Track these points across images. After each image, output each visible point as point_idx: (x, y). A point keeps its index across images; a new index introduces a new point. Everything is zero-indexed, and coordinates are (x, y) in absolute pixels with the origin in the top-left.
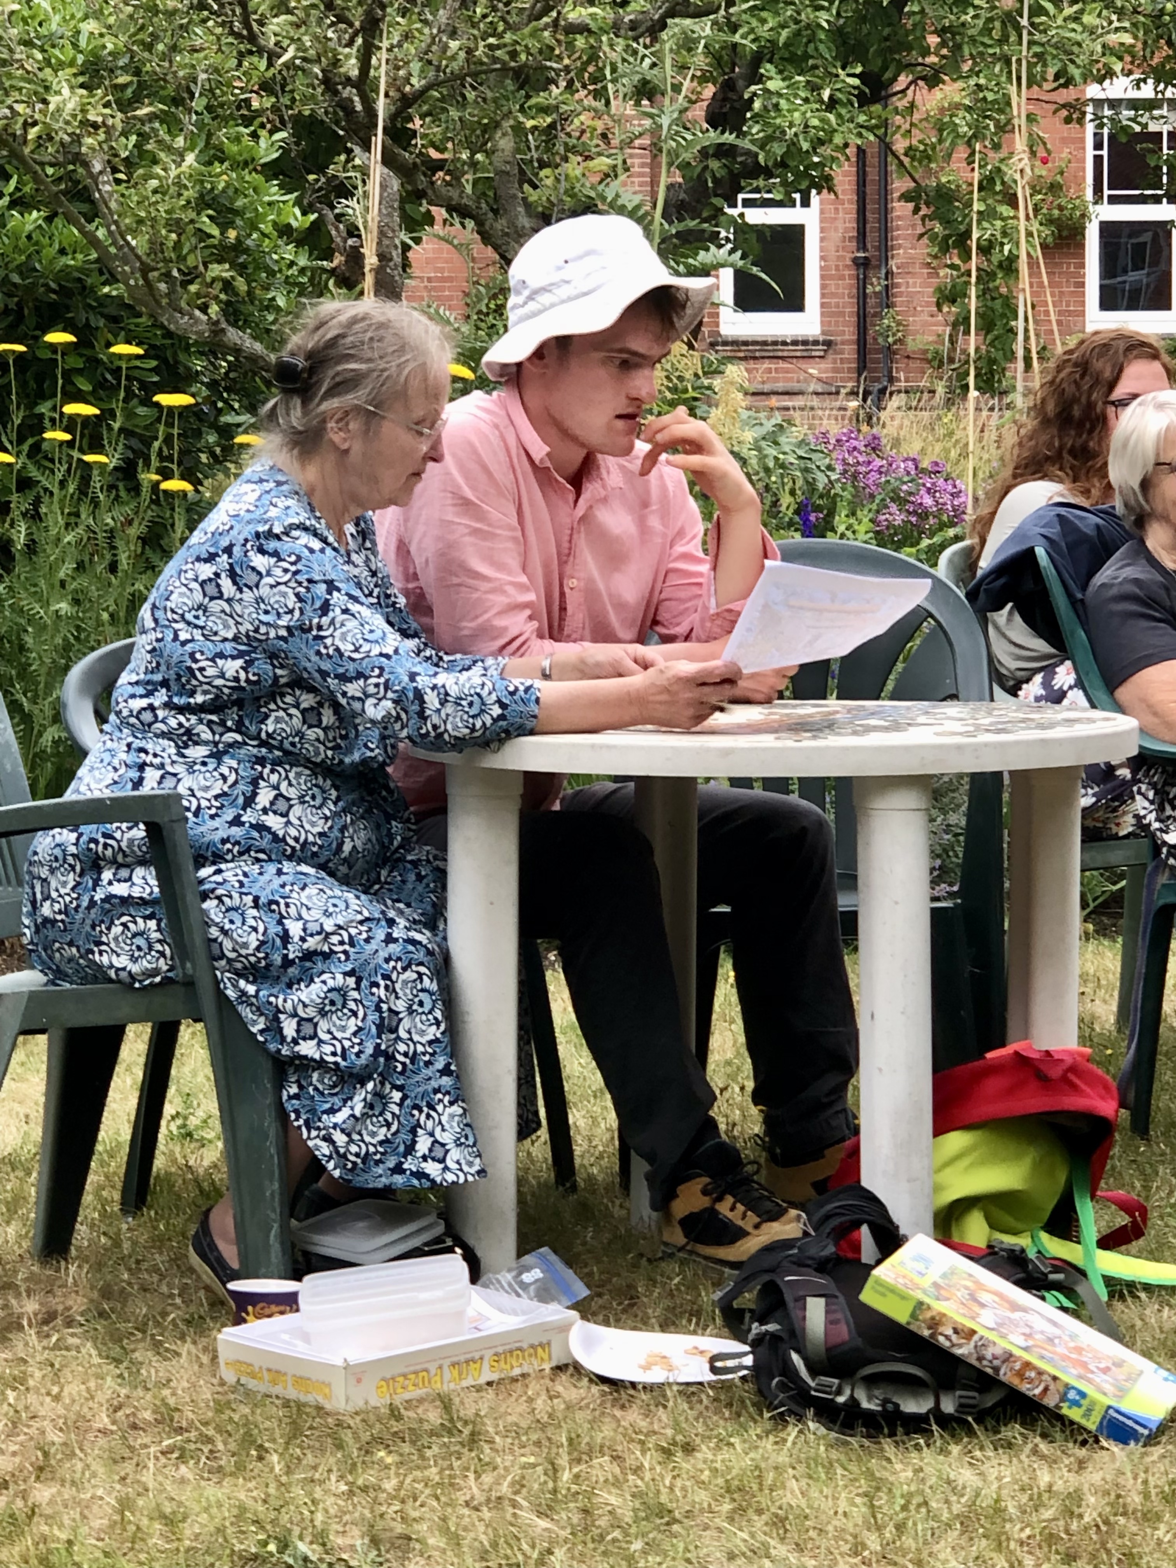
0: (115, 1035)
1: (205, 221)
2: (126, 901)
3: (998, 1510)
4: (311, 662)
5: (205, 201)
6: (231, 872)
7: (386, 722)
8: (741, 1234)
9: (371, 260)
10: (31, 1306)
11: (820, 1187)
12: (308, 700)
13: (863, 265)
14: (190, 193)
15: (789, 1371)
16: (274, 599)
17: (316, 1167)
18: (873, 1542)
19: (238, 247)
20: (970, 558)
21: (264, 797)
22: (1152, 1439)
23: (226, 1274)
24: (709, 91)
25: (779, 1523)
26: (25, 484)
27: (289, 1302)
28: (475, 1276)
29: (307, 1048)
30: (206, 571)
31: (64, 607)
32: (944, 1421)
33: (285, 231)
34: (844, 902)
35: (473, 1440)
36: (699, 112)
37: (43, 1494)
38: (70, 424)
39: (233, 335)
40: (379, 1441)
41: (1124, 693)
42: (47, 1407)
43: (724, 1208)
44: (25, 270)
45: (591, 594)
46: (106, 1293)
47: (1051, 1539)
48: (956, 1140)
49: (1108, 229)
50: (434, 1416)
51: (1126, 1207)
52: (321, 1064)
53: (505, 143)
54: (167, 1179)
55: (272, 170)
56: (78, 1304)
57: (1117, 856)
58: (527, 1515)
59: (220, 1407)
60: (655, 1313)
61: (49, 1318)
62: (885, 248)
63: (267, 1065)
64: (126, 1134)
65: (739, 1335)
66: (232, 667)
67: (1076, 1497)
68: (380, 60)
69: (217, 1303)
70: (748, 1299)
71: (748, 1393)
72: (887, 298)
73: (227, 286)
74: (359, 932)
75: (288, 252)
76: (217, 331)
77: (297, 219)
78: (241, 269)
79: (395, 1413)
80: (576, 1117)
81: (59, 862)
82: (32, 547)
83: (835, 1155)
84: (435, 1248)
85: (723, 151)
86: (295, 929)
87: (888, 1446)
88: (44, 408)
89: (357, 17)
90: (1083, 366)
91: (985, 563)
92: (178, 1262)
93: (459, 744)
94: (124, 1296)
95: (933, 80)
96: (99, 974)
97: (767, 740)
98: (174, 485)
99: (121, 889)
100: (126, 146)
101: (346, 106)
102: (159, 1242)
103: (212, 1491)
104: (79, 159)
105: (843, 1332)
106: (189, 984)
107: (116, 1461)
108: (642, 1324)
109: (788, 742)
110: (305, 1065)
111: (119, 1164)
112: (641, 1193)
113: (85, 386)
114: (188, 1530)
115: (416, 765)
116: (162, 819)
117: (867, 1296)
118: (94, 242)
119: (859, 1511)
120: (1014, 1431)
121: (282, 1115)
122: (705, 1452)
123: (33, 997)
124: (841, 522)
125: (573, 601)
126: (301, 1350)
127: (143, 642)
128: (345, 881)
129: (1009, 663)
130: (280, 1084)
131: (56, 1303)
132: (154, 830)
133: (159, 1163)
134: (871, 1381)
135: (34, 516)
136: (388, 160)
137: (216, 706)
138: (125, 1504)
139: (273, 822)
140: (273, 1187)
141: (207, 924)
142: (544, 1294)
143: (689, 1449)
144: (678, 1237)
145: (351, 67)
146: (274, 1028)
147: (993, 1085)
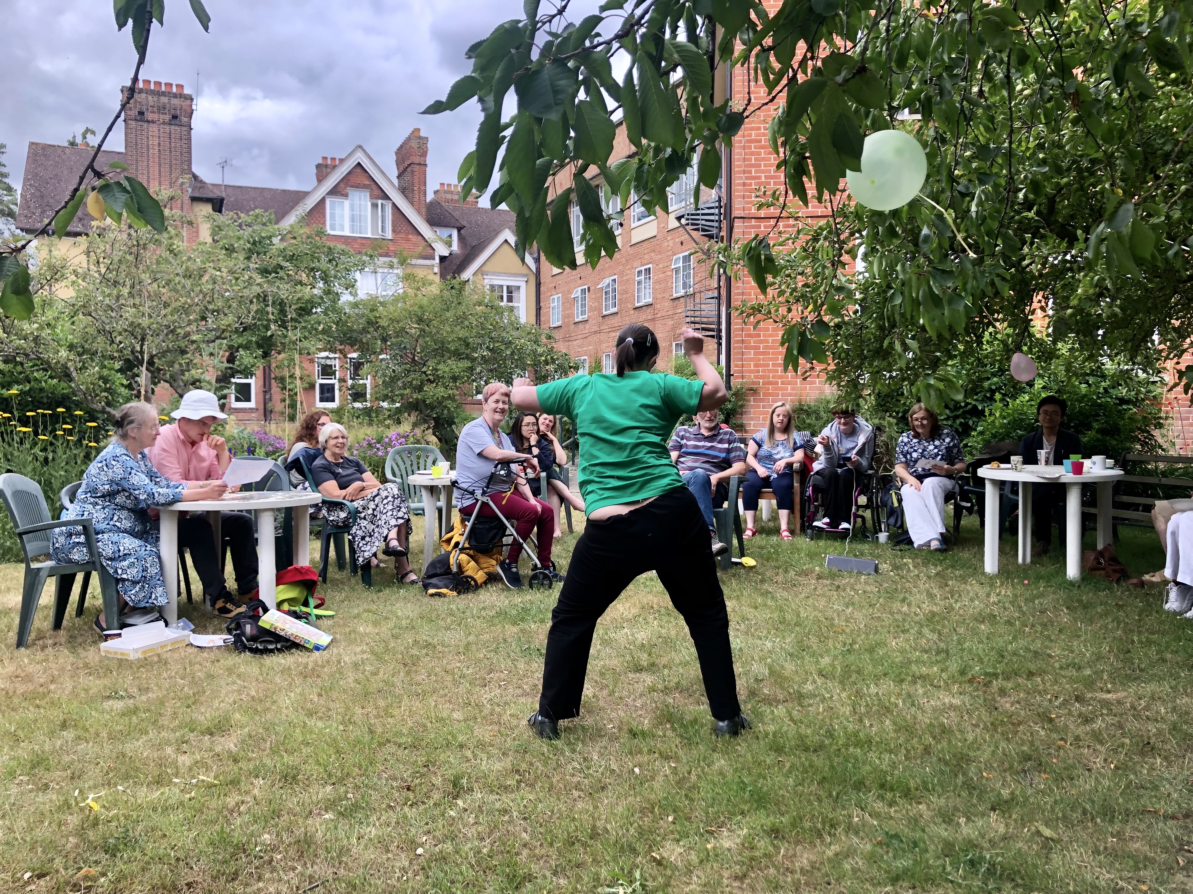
0: (74, 575)
1: (101, 383)
2: (78, 543)
3: (289, 668)
4: (126, 486)
5: (101, 378)
6: (106, 536)
7: (145, 500)
8: (231, 611)
9: (143, 392)
10: (50, 642)
11: (250, 599)
12: (127, 494)
13: (265, 392)
14: (97, 376)
15: (242, 641)
16: (117, 471)
17: (126, 603)
18: (261, 678)
19: (110, 388)
20: (286, 459)
21: (116, 518)
22: (324, 649)
23: (103, 630)
24: (227, 354)
25: (239, 676)
26: (52, 444)
27: (119, 635)
28: (167, 625)
29: (125, 576)
30: (100, 465)
31: (63, 473)
32: (278, 650)
33: (122, 385)
34: (256, 536)
35: (166, 663)
36: (224, 359)
37: (52, 687)
38: (64, 430)
39: (108, 409)
40: (142, 666)
41: (320, 488)
42: (53, 666)
43: (228, 606)
44: (52, 393)
45: (195, 468)
46: (71, 637)
47: (301, 673)
48: (281, 587)
49: (322, 385)
50: (156, 659)
51: (320, 599)
52: (128, 580)
53: (177, 366)
54: (88, 608)
55: (117, 371)
56: (63, 640)
57: (319, 522)
58: (179, 680)
59: (100, 662)
60: (211, 631)
61: (55, 644)
62: (270, 389)
63: (114, 581)
64: (77, 598)
65: (230, 634)
66: (107, 487)
67: (307, 664)
68: (145, 347)
69: (100, 637)
70: (233, 626)
71: (233, 647)
72: (271, 399)
73: (106, 398)
74: (138, 549)
75: (123, 389)
76: (103, 408)
77: (125, 382)
78: (111, 394)
79: (146, 659)
80: (193, 587)
81: (61, 534)
82: (53, 459)
83: (254, 592)
84: (157, 620)
85: (230, 368)
86: (122, 548)
87: (265, 656)
88: (57, 426)
89: (139, 337)
90: (312, 417)
91: (289, 460)
92: (91, 629)
93: (163, 505)
94: (75, 637)
95: (279, 353)
96: (70, 561)
97: (237, 502)
98: (93, 444)
99: (77, 540)
100: (80, 365)
101: (137, 357)
102: (85, 623)
103: (97, 682)
104: (67, 368)
105: (255, 632)
106: (94, 563)
107: (72, 677)
108: (208, 633)
109: (241, 502)
110: (124, 580)
111: (75, 606)
112: (208, 603)
113: (68, 420)
114: (91, 692)
115: (153, 510)
116: (86, 524)
117: (260, 623)
118: (71, 387)
119: (258, 672)
120: (293, 650)
121: (118, 592)
122: (222, 661)
123: (52, 568)
124: (257, 450)
125: (192, 470)
126: (122, 646)
127: (84, 482)
128: (136, 537)
129: (295, 481)
130: (117, 585)
131: (57, 640)
132: (85, 527)
133: (86, 604)
134: (261, 642)
135: (54, 452)
136: (147, 369)
137: (103, 496)
138: (74, 687)
139: (118, 524)
140: (115, 609)
141: (98, 548)
142: (183, 629)
143: (218, 661)
144: (217, 613)
145: (138, 348)
146: (116, 572)
147: (289, 575)
